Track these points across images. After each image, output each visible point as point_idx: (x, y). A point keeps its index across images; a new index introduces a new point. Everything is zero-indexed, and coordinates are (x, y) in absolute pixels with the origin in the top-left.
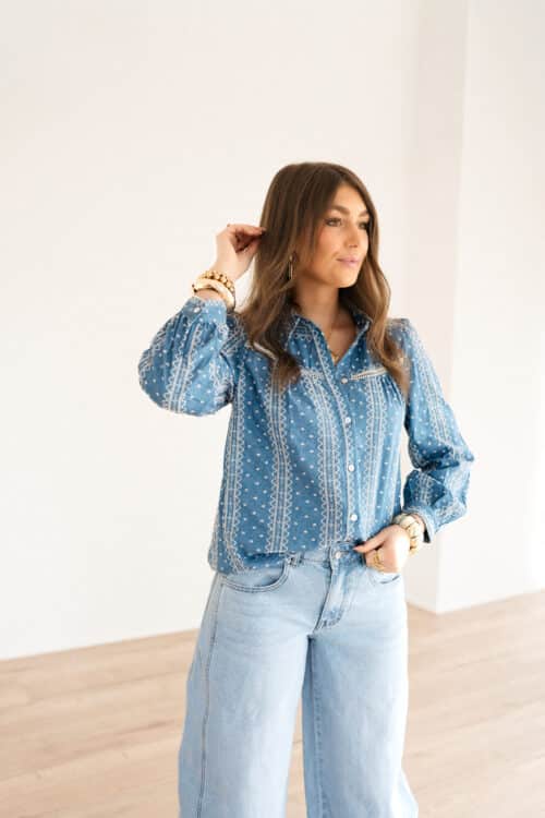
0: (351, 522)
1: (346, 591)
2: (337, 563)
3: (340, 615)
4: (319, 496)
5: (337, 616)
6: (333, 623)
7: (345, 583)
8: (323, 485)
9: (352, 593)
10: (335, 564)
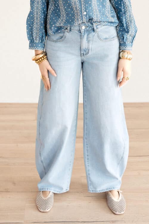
0: (84, 15)
1: (88, 41)
2: (83, 31)
3: (89, 51)
4: (72, 7)
5: (87, 51)
6: (86, 54)
7: (87, 38)
8: (72, 3)
9: (91, 42)
10: (82, 31)
